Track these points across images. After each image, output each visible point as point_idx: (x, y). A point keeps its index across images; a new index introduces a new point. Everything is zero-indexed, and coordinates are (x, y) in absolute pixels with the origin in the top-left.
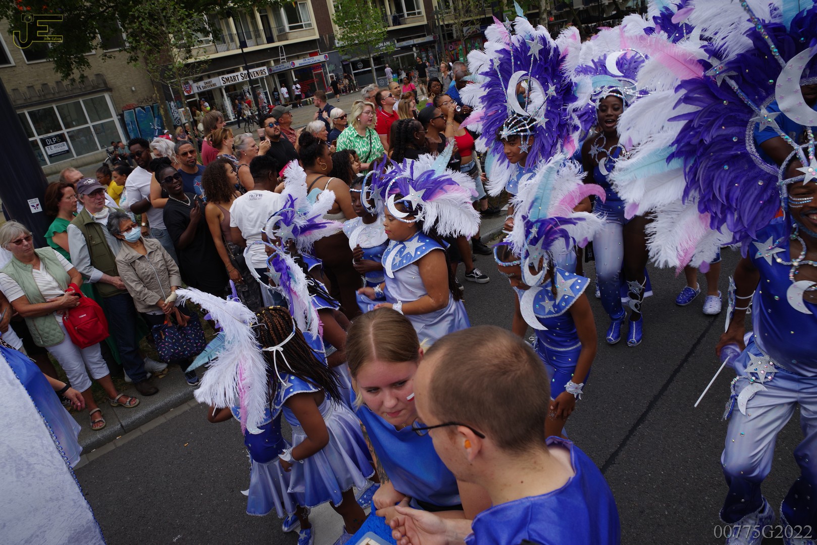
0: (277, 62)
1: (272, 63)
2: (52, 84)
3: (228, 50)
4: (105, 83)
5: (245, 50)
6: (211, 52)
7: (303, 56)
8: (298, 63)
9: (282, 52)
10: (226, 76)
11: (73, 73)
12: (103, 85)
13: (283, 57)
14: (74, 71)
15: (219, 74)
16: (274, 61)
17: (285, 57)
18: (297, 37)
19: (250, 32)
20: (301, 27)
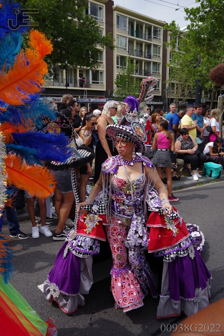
0: (82, 97)
1: (79, 97)
3: (59, 86)
5: (68, 88)
6: (51, 85)
7: (96, 97)
8: (92, 100)
9: (86, 93)
10: (55, 98)
13: (85, 95)
15: (52, 96)
16: (80, 96)
17: (86, 96)
18: (94, 88)
19: (72, 79)
20: (98, 83)
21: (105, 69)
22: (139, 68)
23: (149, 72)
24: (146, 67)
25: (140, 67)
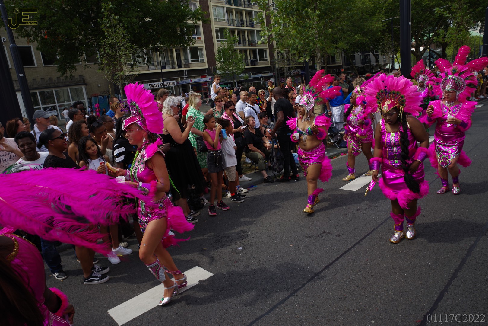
0: (182, 79)
1: (179, 79)
2: (55, 78)
3: (155, 69)
4: (84, 80)
5: (164, 71)
6: (145, 70)
7: (198, 77)
8: (194, 80)
9: (186, 74)
10: (152, 84)
11: (67, 73)
12: (82, 82)
13: (186, 76)
15: (148, 82)
18: (195, 66)
19: (169, 61)
20: (198, 61)
21: (204, 45)
22: (241, 39)
23: (254, 42)
24: (250, 37)
25: (243, 37)
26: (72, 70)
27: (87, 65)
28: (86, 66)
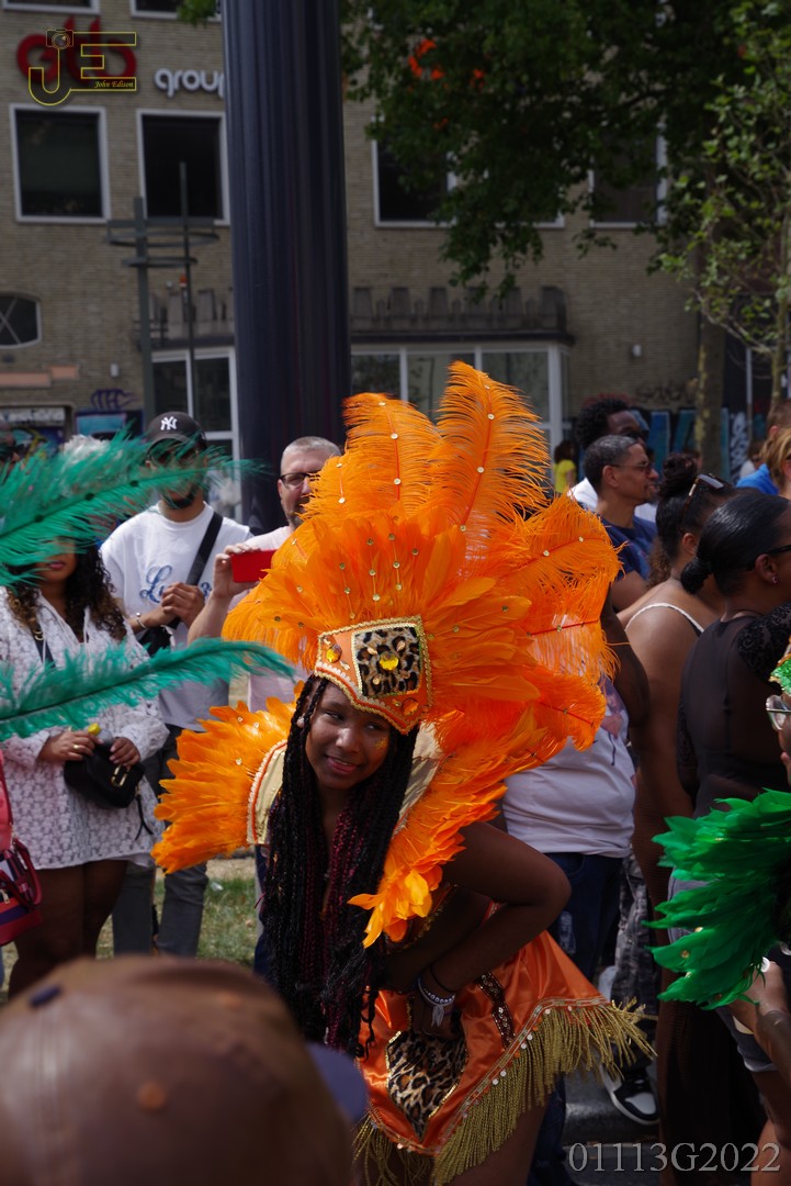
2: (418, 293)
4: (562, 316)
11: (487, 269)
12: (551, 323)
14: (490, 264)
26: (518, 254)
27: (599, 235)
28: (590, 234)
